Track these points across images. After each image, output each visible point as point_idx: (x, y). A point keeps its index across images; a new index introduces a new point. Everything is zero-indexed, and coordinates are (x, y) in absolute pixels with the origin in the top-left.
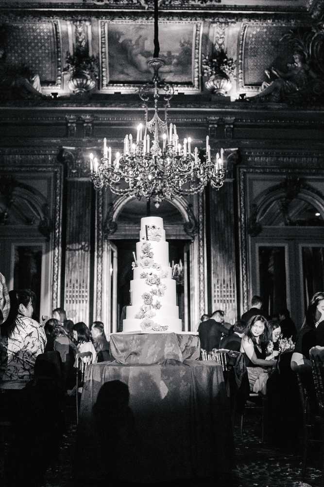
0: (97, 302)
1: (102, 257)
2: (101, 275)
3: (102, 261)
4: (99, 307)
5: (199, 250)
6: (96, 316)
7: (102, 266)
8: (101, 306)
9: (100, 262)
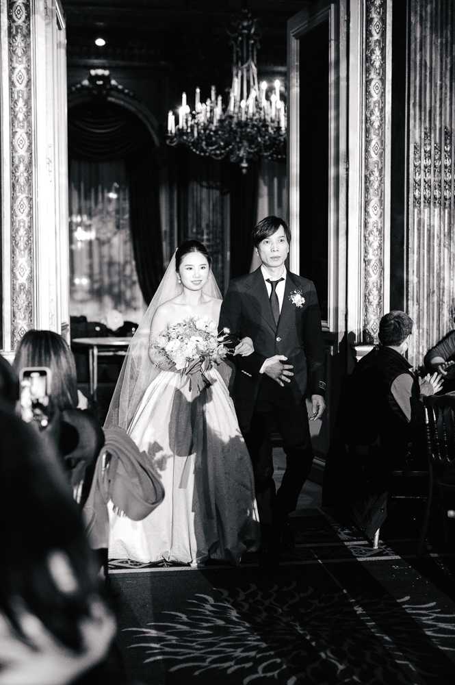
0: (13, 199)
1: (27, 35)
2: (27, 103)
3: (28, 46)
4: (22, 217)
5: (369, 21)
6: (13, 252)
7: (28, 71)
8: (30, 214)
9: (19, 52)
